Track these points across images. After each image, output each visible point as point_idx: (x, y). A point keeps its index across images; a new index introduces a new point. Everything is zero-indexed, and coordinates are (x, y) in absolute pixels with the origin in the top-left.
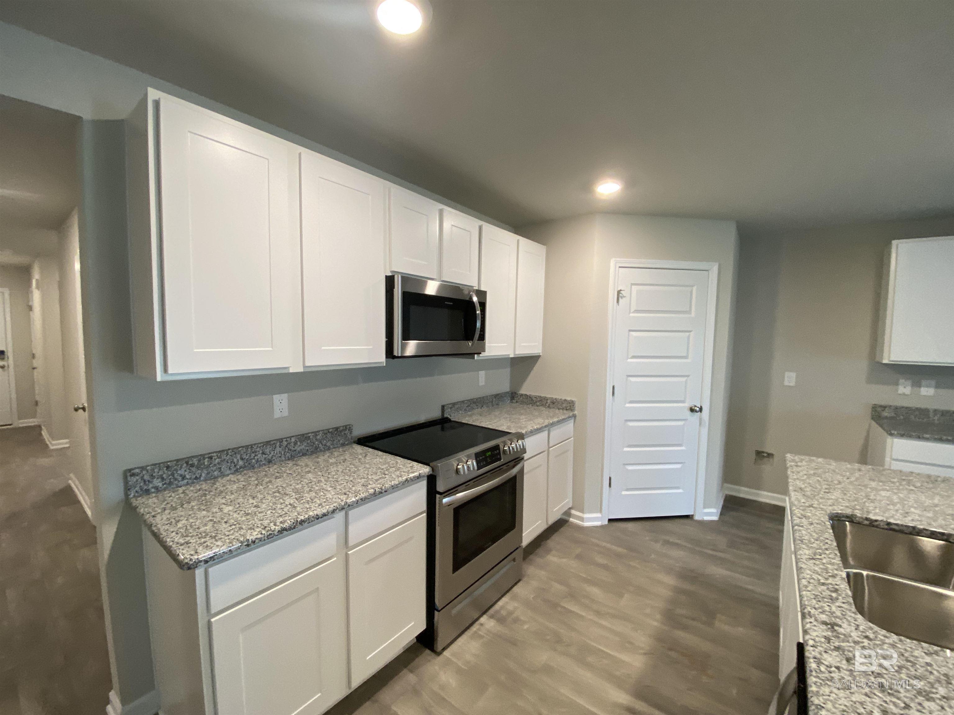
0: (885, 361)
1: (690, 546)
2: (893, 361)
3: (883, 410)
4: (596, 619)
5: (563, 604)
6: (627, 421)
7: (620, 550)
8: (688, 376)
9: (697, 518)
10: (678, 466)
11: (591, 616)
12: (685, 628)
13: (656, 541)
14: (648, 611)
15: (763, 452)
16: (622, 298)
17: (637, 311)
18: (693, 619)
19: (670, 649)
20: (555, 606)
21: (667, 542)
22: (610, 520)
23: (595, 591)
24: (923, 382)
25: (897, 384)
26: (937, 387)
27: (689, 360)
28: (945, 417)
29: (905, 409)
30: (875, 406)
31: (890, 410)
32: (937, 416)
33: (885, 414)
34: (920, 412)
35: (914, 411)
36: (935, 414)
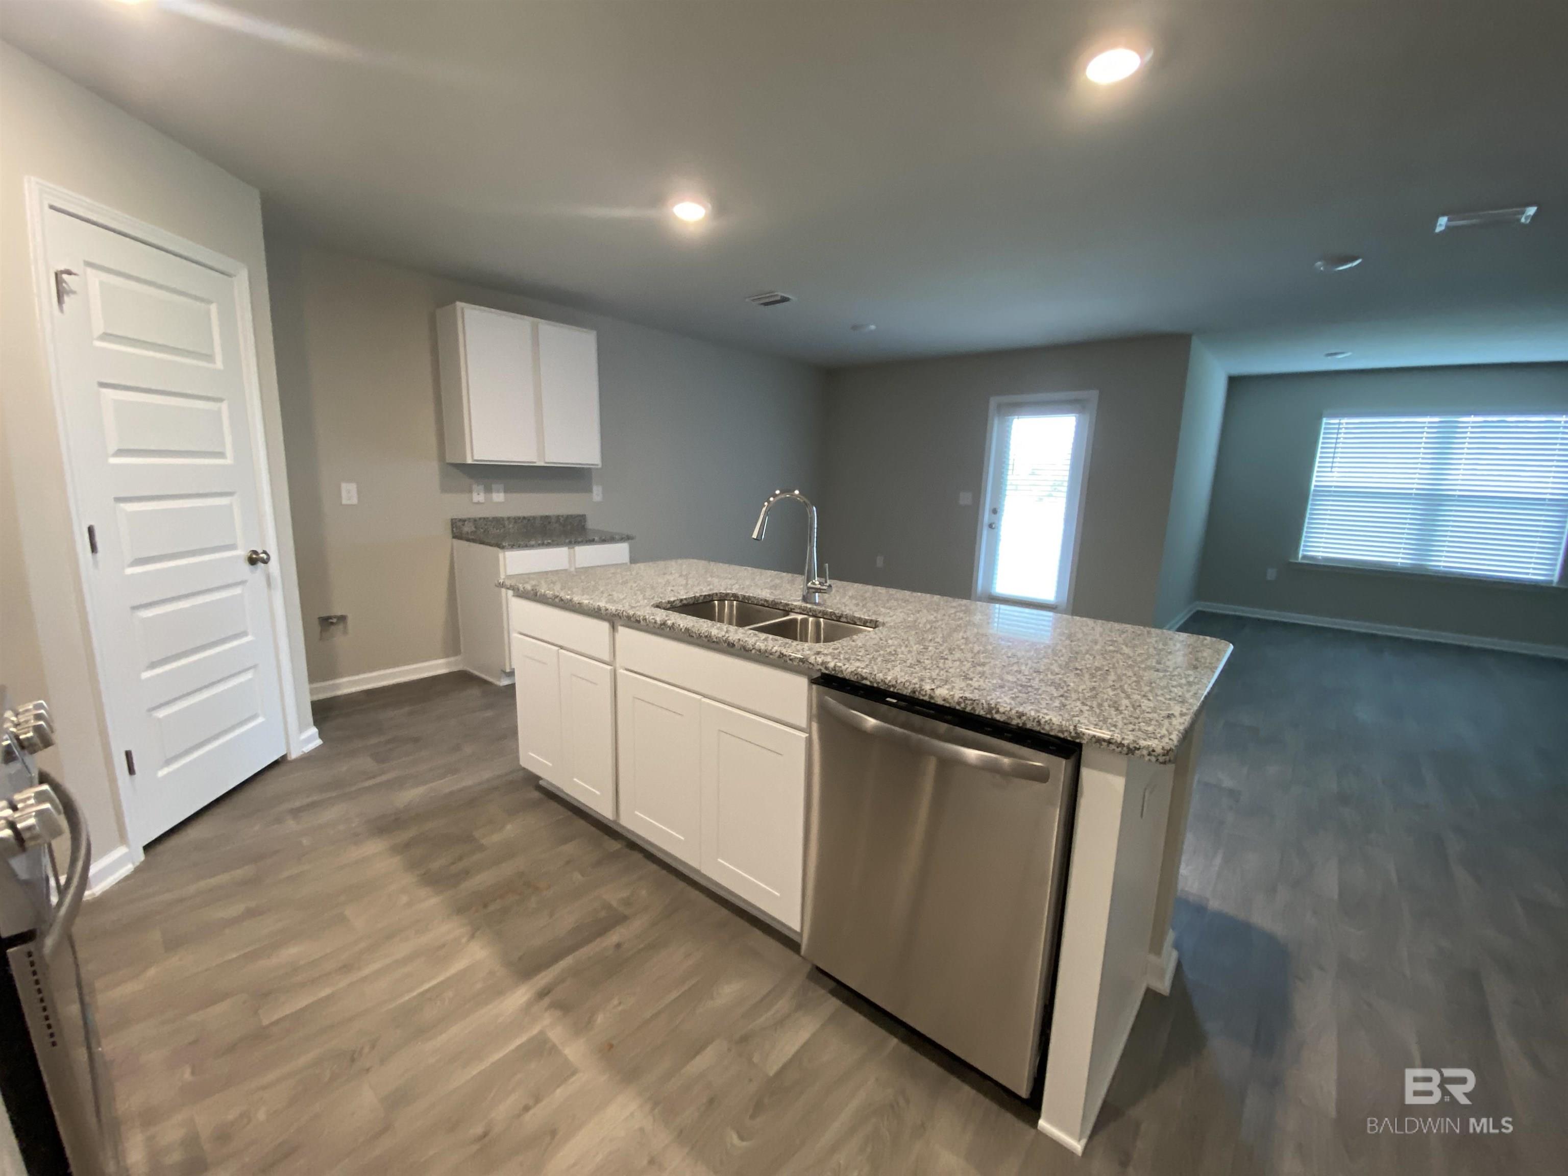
0: (469, 461)
1: (334, 794)
2: (477, 461)
4: (355, 976)
5: (265, 1022)
6: (135, 608)
7: (239, 873)
9: (294, 755)
10: (249, 675)
11: (343, 982)
12: (466, 874)
13: (279, 820)
14: (404, 899)
15: (330, 618)
18: (461, 858)
19: (485, 906)
20: (260, 1036)
21: (296, 813)
22: (147, 848)
23: (291, 952)
24: (494, 486)
25: (471, 491)
26: (505, 492)
27: (229, 461)
28: (518, 524)
29: (483, 520)
30: (455, 522)
31: (470, 524)
32: (511, 524)
33: (466, 529)
34: (496, 522)
35: (492, 522)
36: (510, 522)
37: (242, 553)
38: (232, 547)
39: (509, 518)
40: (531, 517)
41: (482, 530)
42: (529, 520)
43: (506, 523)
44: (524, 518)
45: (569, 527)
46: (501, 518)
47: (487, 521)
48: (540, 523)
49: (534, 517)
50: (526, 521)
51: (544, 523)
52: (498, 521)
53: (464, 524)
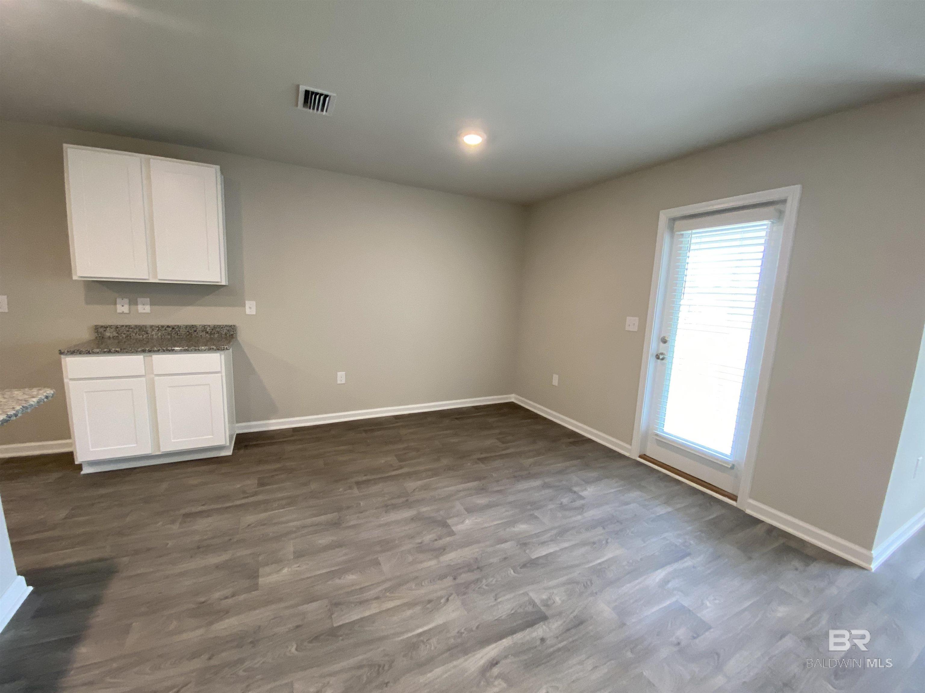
0: (75, 277)
2: (82, 277)
3: (105, 331)
24: (140, 300)
25: (115, 304)
26: (152, 304)
28: (161, 331)
29: (125, 327)
30: (97, 328)
31: (112, 330)
32: (155, 331)
33: (108, 334)
34: (139, 329)
35: (134, 329)
36: (153, 330)
39: (151, 327)
40: (175, 326)
41: (124, 336)
42: (173, 328)
43: (149, 330)
44: (168, 327)
45: (216, 336)
46: (143, 326)
47: (129, 328)
48: (185, 332)
49: (178, 326)
50: (171, 329)
51: (189, 331)
52: (141, 329)
53: (106, 330)
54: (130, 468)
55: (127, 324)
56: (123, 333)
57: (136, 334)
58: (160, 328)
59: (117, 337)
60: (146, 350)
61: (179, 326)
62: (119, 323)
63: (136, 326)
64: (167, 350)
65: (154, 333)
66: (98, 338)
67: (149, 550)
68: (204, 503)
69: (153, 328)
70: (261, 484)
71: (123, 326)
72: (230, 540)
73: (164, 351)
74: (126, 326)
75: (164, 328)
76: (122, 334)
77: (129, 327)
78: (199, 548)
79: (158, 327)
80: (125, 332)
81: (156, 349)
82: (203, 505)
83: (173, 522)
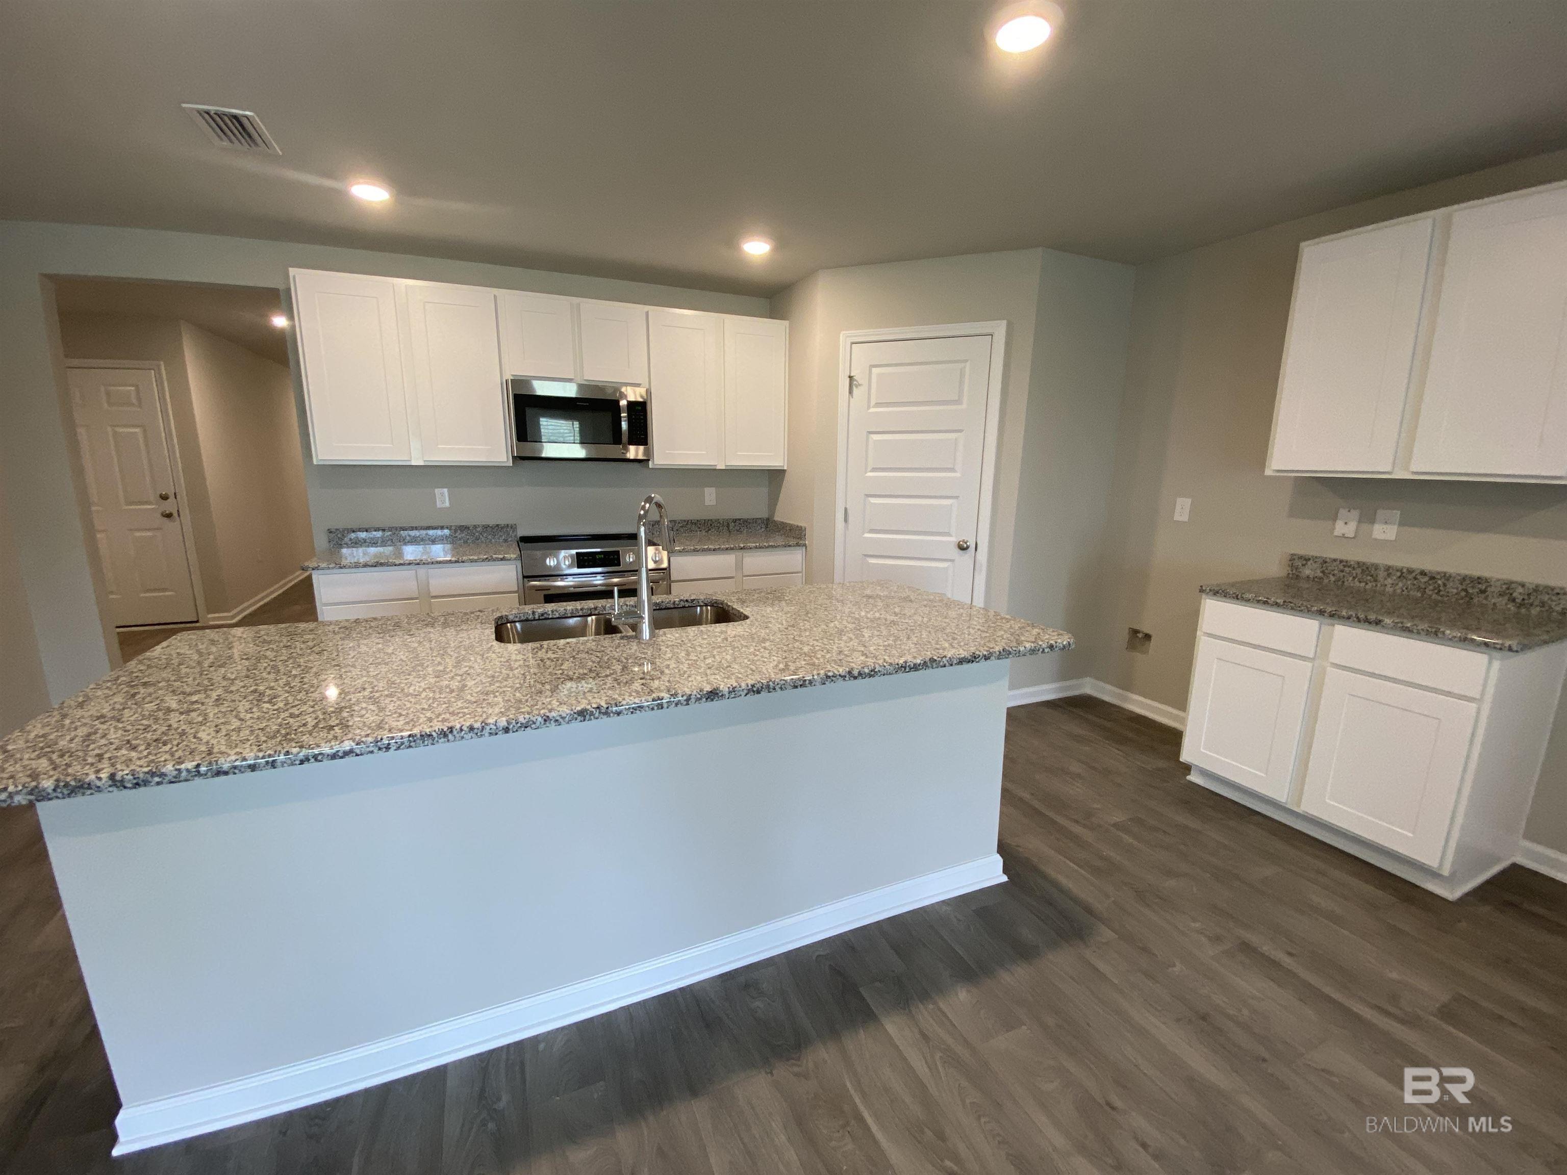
0: (1269, 472)
2: (1277, 471)
3: (1303, 565)
6: (866, 556)
8: (957, 497)
15: (1138, 631)
16: (857, 387)
17: (878, 405)
25: (1335, 519)
26: (1404, 526)
27: (958, 475)
28: (1405, 580)
29: (1338, 563)
30: (1293, 558)
31: (1316, 566)
32: (1392, 579)
33: (1307, 572)
34: (1363, 570)
35: (1354, 569)
36: (1389, 575)
37: (954, 539)
38: (948, 534)
39: (1388, 569)
40: (1438, 573)
41: (1333, 579)
43: (1382, 574)
44: (1423, 573)
46: (1373, 565)
47: (1345, 566)
48: (1457, 588)
49: (1445, 576)
50: (1426, 579)
51: (1468, 589)
52: (1366, 570)
53: (1306, 564)
54: (1249, 809)
55: (1344, 558)
56: (1332, 573)
57: (1354, 578)
58: (1403, 574)
59: (1321, 578)
60: (1325, 612)
61: (1447, 575)
62: (1332, 553)
63: (1358, 563)
64: (1367, 621)
65: (1389, 581)
66: (1291, 576)
67: (1145, 950)
68: (1294, 952)
69: (1391, 571)
70: (1447, 1013)
71: (1335, 560)
72: (1264, 1060)
73: (1359, 620)
74: (1341, 561)
75: (1414, 574)
76: (1331, 576)
77: (1345, 563)
78: (1204, 1018)
79: (1401, 571)
80: (1336, 572)
81: (1344, 613)
82: (1290, 954)
83: (1217, 939)
